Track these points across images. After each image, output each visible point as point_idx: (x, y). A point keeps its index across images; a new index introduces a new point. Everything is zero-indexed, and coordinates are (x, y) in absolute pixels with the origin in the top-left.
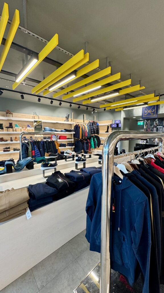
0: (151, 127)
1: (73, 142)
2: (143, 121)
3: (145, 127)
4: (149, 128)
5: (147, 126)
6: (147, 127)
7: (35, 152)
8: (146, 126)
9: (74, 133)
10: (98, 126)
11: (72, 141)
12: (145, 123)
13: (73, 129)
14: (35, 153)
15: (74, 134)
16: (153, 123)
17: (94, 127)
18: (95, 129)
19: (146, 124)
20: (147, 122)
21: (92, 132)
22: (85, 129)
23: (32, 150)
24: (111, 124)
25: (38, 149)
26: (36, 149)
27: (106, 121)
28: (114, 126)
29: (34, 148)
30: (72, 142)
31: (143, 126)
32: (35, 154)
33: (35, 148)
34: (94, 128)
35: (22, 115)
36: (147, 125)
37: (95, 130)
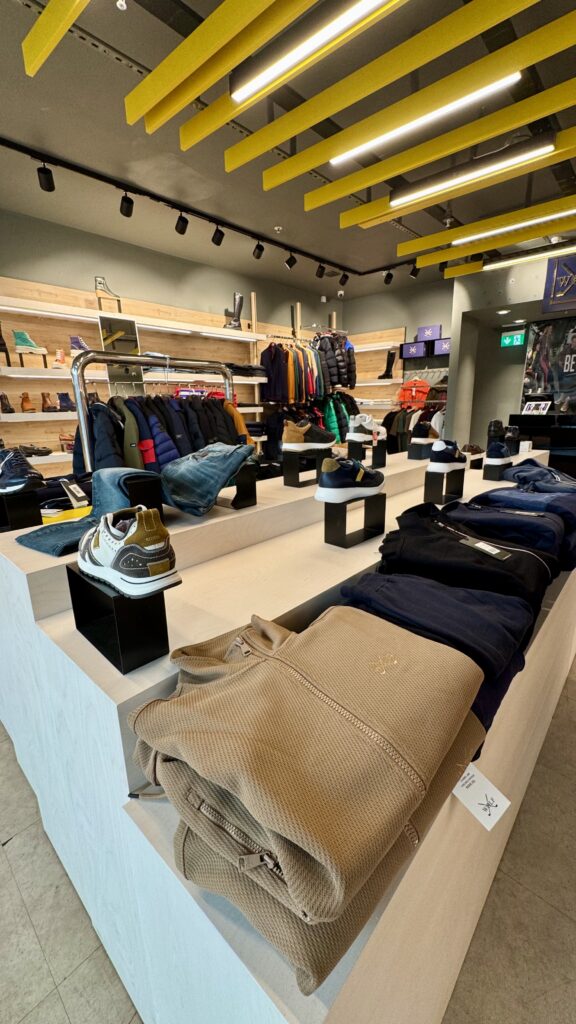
0: (554, 353)
1: (258, 420)
2: (523, 332)
3: (529, 354)
4: (546, 358)
5: (541, 348)
6: (538, 355)
7: (155, 446)
8: (534, 350)
9: (264, 380)
10: (350, 353)
11: (254, 414)
12: (532, 336)
13: (256, 362)
14: (158, 451)
15: (261, 385)
16: (564, 338)
17: (340, 358)
18: (341, 364)
19: (536, 342)
20: (538, 334)
21: (331, 375)
22: (307, 365)
23: (141, 438)
24: (402, 346)
25: (166, 435)
26: (161, 434)
27: (378, 333)
28: (413, 350)
29: (151, 429)
30: (254, 419)
31: (523, 349)
32: (157, 455)
33: (156, 430)
34: (338, 362)
35: (40, 292)
36: (538, 347)
37: (342, 368)
